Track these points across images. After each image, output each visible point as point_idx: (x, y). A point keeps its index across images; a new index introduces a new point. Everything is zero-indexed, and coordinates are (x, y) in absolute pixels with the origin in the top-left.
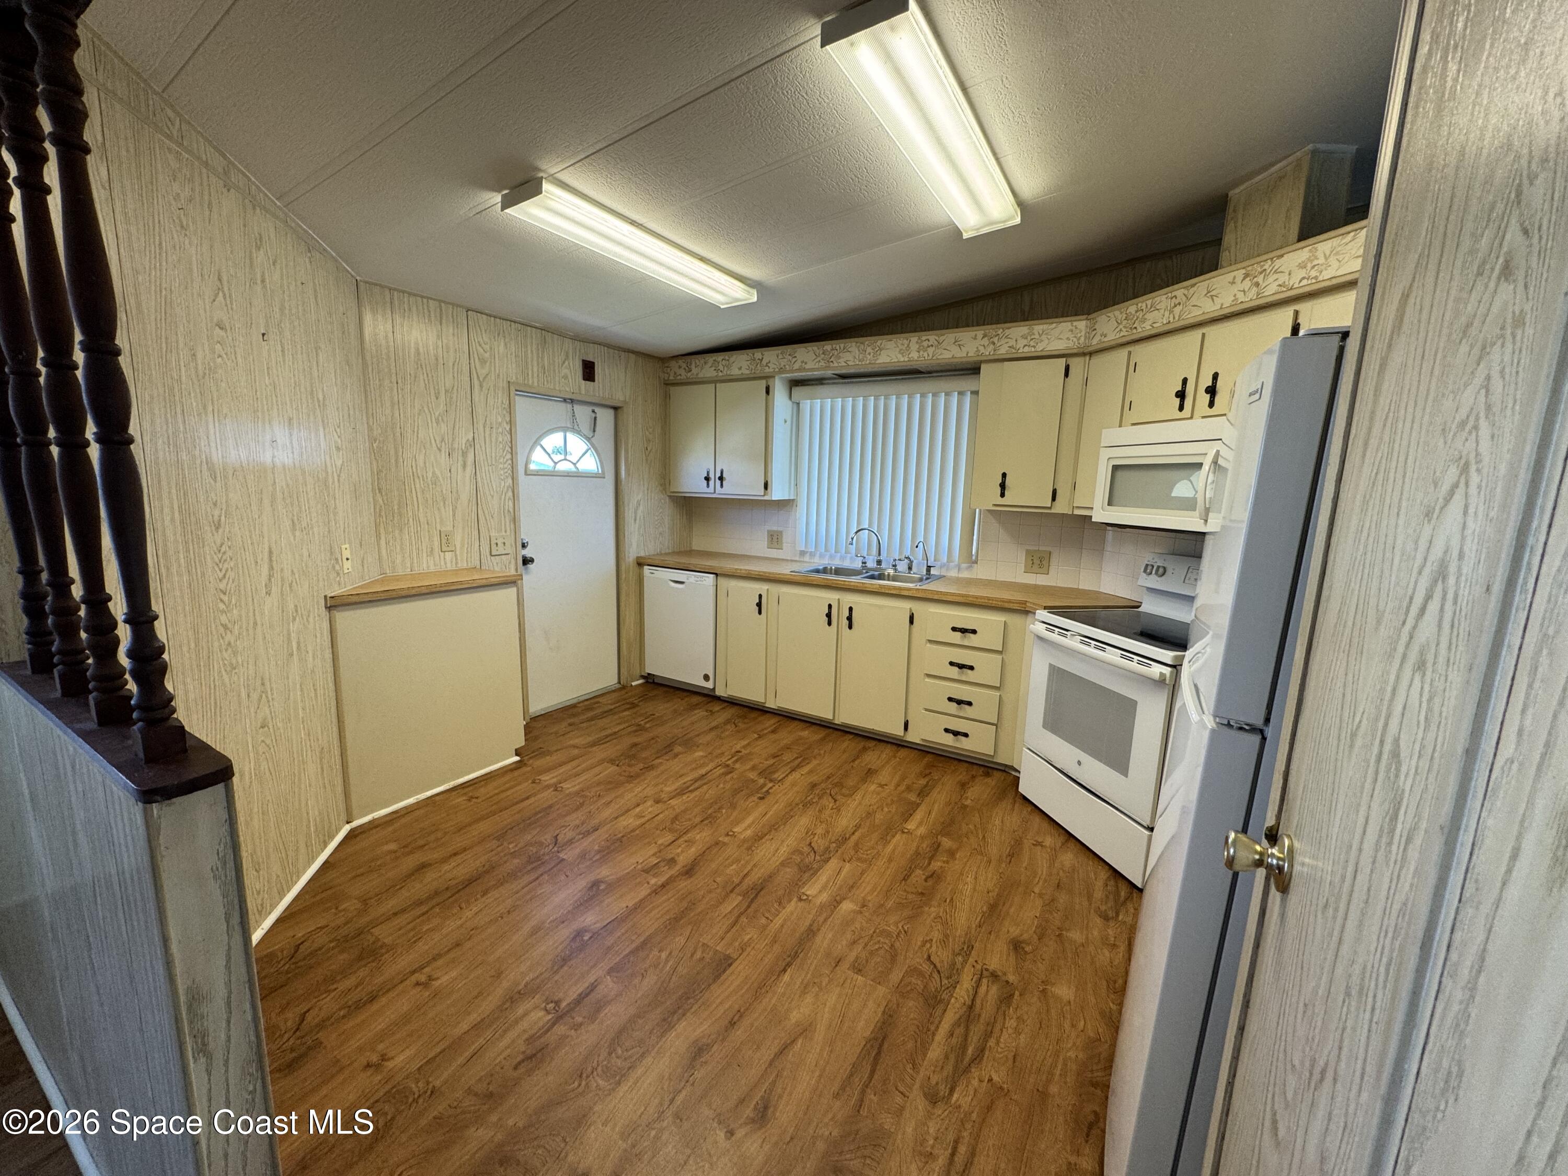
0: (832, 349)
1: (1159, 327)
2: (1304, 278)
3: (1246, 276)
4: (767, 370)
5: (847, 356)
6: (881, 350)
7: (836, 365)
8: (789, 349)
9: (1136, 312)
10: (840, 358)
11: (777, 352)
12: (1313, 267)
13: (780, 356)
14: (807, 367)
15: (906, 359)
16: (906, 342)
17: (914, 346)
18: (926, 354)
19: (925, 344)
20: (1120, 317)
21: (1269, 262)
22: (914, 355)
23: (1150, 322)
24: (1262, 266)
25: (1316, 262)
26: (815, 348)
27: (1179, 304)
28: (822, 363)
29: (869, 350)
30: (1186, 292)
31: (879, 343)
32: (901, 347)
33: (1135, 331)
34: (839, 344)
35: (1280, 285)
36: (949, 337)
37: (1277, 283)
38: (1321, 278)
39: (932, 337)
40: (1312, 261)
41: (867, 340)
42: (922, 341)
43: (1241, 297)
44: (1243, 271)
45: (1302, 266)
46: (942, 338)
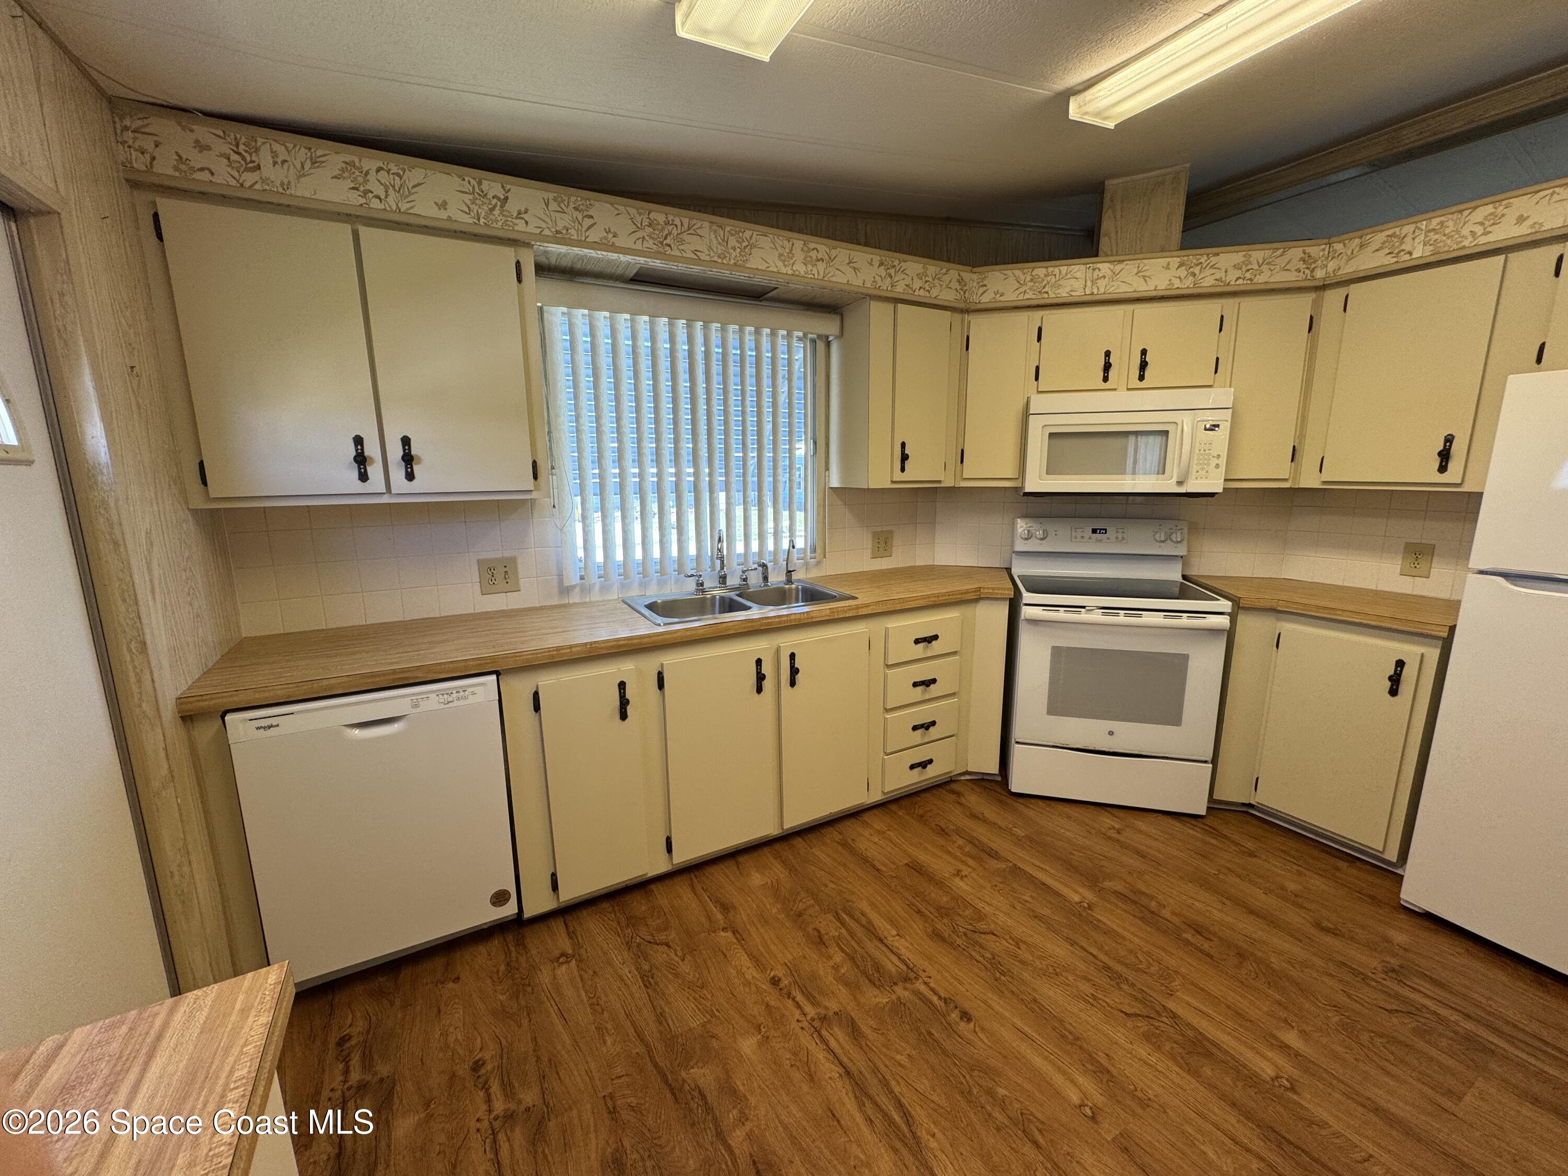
0: (667, 223)
1: (1078, 294)
2: (1239, 278)
3: (1182, 265)
4: (520, 226)
5: (692, 244)
6: (752, 246)
7: (676, 253)
8: (575, 196)
9: (1046, 276)
10: (682, 242)
11: (546, 195)
12: (1248, 270)
13: (553, 206)
14: (618, 242)
15: (790, 272)
16: (788, 245)
17: (799, 255)
18: (815, 272)
19: (814, 254)
20: (1022, 277)
21: (1205, 257)
22: (800, 268)
23: (1068, 289)
24: (1198, 260)
25: (1250, 267)
26: (633, 211)
27: (1104, 277)
28: (649, 244)
29: (733, 242)
30: (1112, 267)
31: (748, 234)
32: (780, 250)
33: (1046, 296)
34: (680, 218)
35: (1217, 280)
36: (843, 253)
37: (1213, 277)
38: (1255, 281)
39: (821, 247)
40: (1247, 265)
41: (730, 225)
42: (809, 250)
43: (1177, 283)
44: (1178, 259)
45: (1237, 267)
46: (834, 253)
